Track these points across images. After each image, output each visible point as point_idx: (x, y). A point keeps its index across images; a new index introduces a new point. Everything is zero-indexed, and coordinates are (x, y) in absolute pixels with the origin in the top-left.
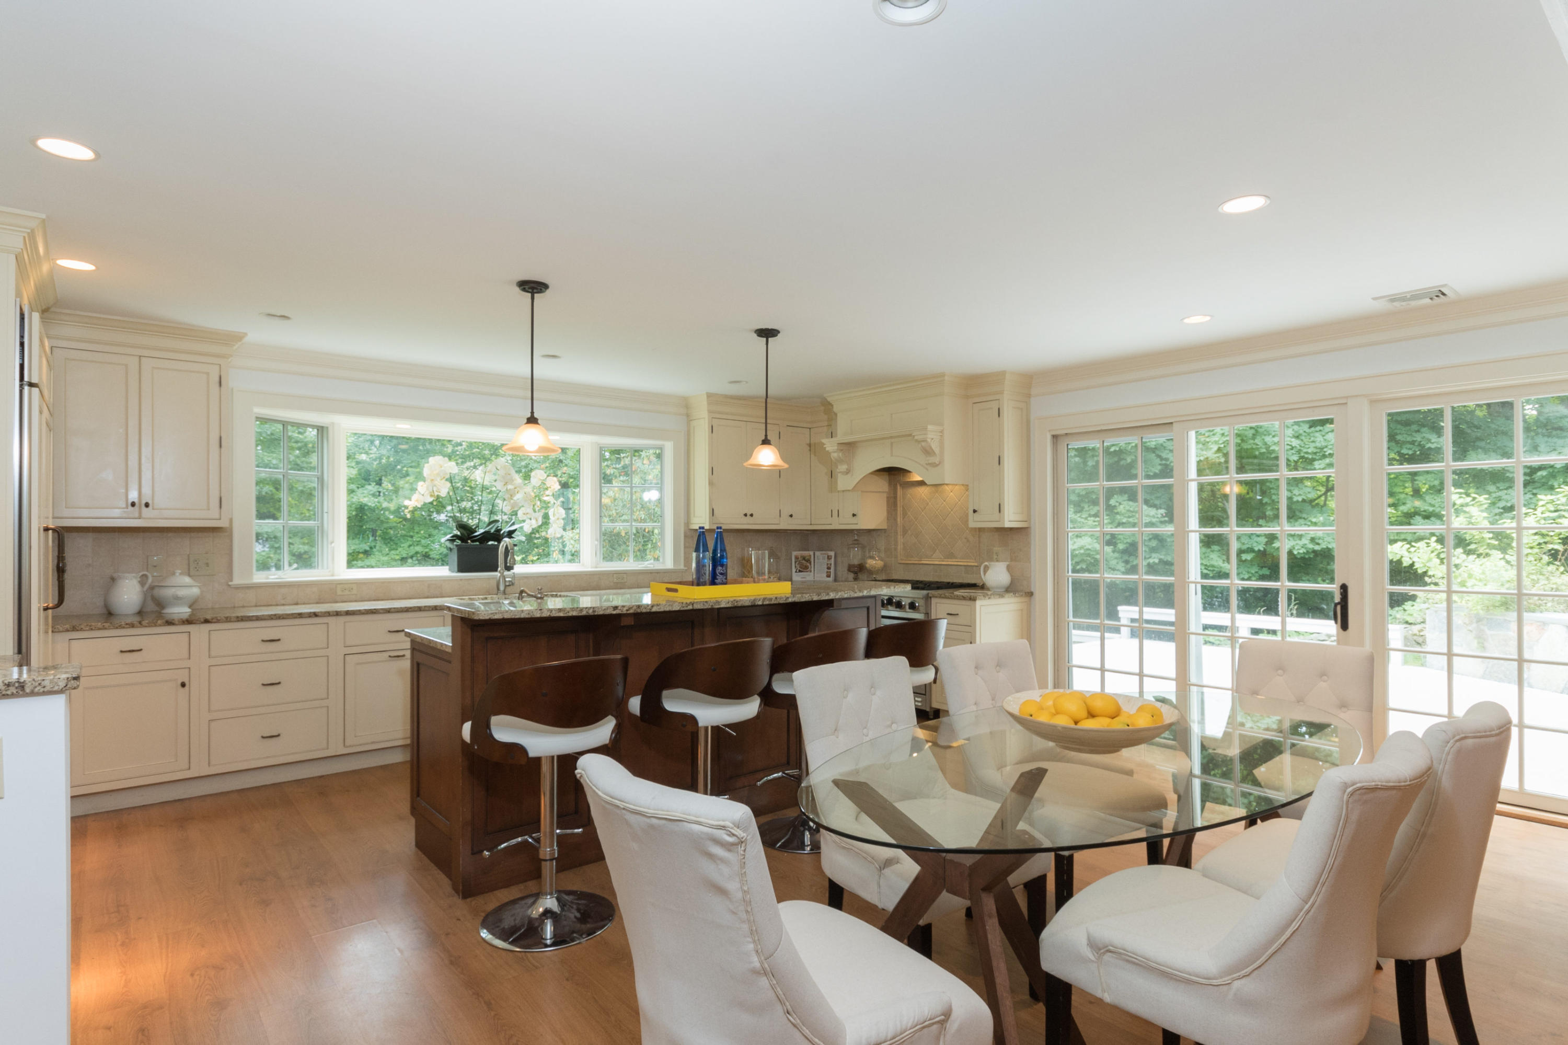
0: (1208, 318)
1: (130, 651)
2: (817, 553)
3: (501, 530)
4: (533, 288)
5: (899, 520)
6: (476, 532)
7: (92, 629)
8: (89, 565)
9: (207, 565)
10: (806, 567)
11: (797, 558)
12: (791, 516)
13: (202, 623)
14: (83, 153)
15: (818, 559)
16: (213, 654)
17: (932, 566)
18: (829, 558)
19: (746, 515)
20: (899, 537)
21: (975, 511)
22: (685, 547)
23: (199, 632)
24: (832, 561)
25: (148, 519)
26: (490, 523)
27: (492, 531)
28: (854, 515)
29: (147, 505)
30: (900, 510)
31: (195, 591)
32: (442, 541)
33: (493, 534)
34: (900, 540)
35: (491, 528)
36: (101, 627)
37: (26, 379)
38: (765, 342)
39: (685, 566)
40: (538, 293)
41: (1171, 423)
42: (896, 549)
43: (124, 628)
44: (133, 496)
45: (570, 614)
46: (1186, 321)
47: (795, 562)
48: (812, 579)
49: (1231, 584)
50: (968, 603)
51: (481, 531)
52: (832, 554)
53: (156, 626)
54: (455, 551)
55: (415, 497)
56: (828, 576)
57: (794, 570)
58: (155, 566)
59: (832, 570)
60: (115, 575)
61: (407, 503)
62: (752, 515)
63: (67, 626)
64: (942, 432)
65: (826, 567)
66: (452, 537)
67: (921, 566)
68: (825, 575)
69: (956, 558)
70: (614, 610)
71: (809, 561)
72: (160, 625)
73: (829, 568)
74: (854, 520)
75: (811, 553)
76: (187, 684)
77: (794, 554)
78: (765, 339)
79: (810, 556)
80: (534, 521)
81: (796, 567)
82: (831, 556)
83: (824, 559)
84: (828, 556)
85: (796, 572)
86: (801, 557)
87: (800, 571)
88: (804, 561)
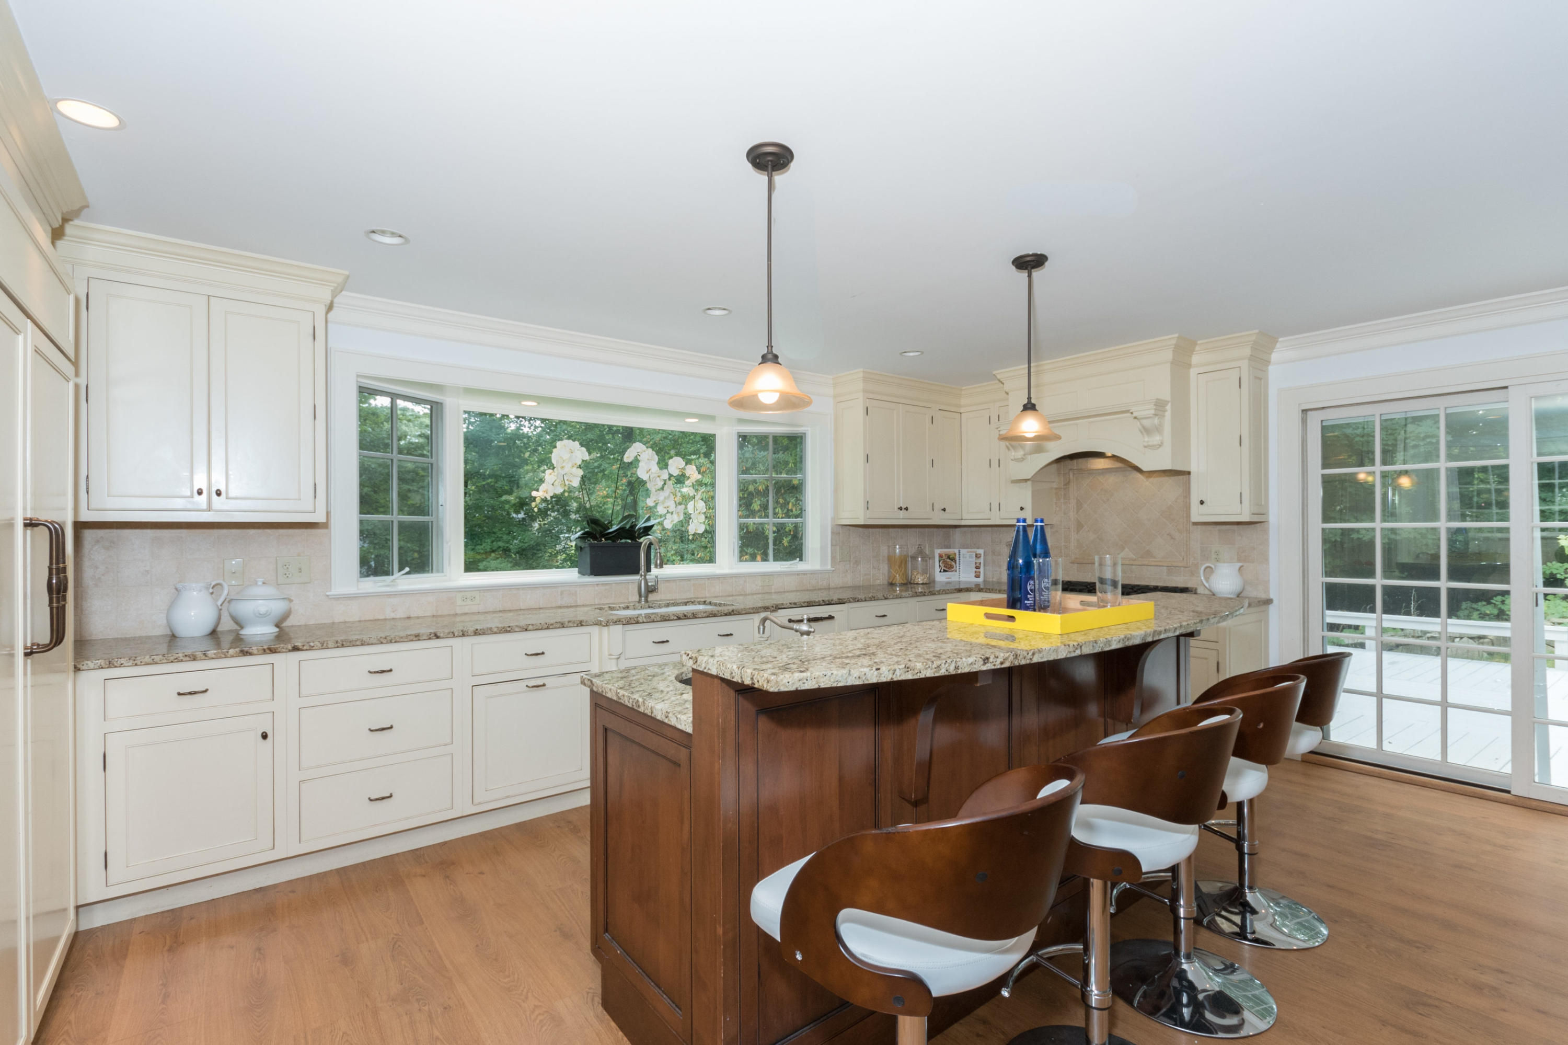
1: (190, 693)
2: (963, 551)
3: (636, 525)
5: (1071, 513)
6: (609, 529)
7: (136, 665)
8: (147, 572)
9: (299, 570)
10: (951, 567)
11: (941, 556)
12: (944, 510)
13: (290, 651)
15: (964, 558)
16: (303, 692)
18: (978, 556)
19: (900, 509)
20: (1071, 533)
21: (1202, 502)
22: (832, 545)
23: (285, 662)
24: (982, 560)
25: (221, 512)
26: (624, 518)
27: (628, 527)
28: (1022, 509)
29: (219, 493)
30: (1072, 502)
32: (571, 539)
33: (628, 530)
34: (1074, 536)
35: (625, 524)
36: (149, 660)
39: (832, 567)
41: (1506, 387)
42: (1067, 547)
43: (182, 661)
44: (200, 481)
47: (940, 562)
48: (957, 579)
51: (615, 528)
52: (981, 551)
53: (226, 657)
54: (587, 550)
55: (543, 487)
56: (977, 576)
57: (937, 569)
58: (234, 573)
59: (982, 570)
60: (179, 586)
61: (534, 494)
62: (906, 509)
63: (101, 661)
65: (974, 566)
66: (583, 534)
68: (973, 575)
69: (1155, 558)
70: (985, 663)
71: (953, 560)
72: (232, 656)
73: (977, 568)
75: (956, 551)
76: (270, 735)
77: (938, 552)
79: (955, 554)
80: (675, 516)
81: (940, 566)
82: (980, 554)
83: (971, 557)
84: (976, 554)
85: (940, 572)
86: (946, 555)
87: (945, 571)
88: (948, 560)
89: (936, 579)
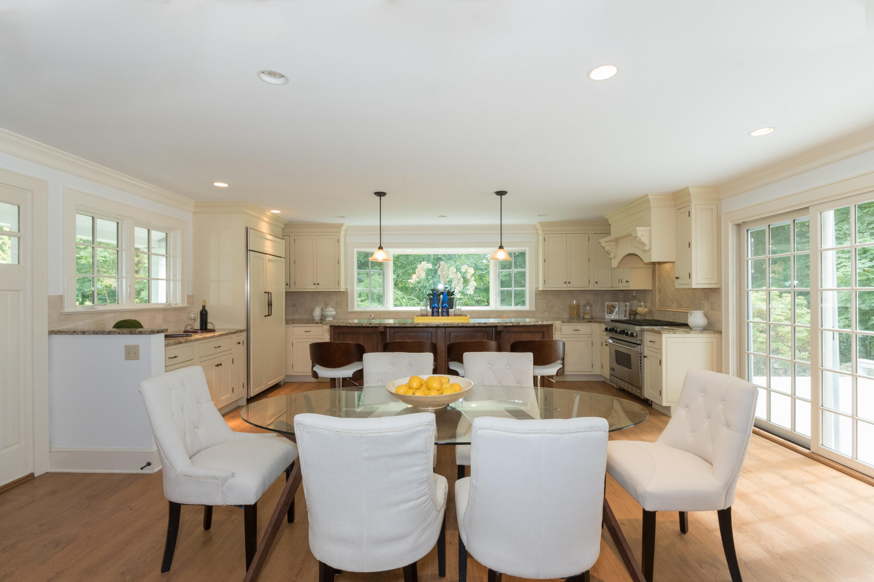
0: (772, 130)
1: (307, 331)
2: (621, 303)
4: (380, 195)
5: (657, 284)
6: (438, 292)
7: (298, 324)
9: (341, 304)
10: (614, 311)
11: (608, 306)
12: (597, 283)
14: (225, 185)
15: (621, 307)
17: (672, 312)
19: (565, 283)
20: (657, 294)
21: (677, 278)
22: (536, 299)
24: (628, 308)
25: (320, 289)
28: (627, 281)
29: (318, 284)
30: (657, 278)
31: (334, 313)
34: (658, 296)
37: (248, 249)
38: (500, 198)
39: (536, 309)
40: (382, 196)
41: (808, 208)
42: (655, 301)
44: (315, 281)
45: (353, 325)
46: (753, 134)
47: (607, 308)
48: (616, 318)
49: (852, 332)
50: (658, 335)
56: (625, 316)
57: (606, 312)
58: (327, 304)
60: (315, 307)
62: (569, 283)
63: (291, 323)
64: (650, 230)
65: (624, 311)
67: (667, 312)
68: (624, 316)
69: (683, 308)
71: (615, 308)
73: (626, 312)
74: (627, 284)
75: (617, 303)
77: (606, 303)
78: (500, 196)
79: (615, 305)
81: (607, 311)
82: (627, 305)
83: (623, 306)
84: (626, 305)
85: (607, 313)
86: (611, 305)
87: (610, 313)
88: (612, 308)
89: (606, 318)
